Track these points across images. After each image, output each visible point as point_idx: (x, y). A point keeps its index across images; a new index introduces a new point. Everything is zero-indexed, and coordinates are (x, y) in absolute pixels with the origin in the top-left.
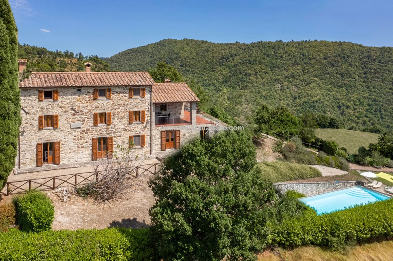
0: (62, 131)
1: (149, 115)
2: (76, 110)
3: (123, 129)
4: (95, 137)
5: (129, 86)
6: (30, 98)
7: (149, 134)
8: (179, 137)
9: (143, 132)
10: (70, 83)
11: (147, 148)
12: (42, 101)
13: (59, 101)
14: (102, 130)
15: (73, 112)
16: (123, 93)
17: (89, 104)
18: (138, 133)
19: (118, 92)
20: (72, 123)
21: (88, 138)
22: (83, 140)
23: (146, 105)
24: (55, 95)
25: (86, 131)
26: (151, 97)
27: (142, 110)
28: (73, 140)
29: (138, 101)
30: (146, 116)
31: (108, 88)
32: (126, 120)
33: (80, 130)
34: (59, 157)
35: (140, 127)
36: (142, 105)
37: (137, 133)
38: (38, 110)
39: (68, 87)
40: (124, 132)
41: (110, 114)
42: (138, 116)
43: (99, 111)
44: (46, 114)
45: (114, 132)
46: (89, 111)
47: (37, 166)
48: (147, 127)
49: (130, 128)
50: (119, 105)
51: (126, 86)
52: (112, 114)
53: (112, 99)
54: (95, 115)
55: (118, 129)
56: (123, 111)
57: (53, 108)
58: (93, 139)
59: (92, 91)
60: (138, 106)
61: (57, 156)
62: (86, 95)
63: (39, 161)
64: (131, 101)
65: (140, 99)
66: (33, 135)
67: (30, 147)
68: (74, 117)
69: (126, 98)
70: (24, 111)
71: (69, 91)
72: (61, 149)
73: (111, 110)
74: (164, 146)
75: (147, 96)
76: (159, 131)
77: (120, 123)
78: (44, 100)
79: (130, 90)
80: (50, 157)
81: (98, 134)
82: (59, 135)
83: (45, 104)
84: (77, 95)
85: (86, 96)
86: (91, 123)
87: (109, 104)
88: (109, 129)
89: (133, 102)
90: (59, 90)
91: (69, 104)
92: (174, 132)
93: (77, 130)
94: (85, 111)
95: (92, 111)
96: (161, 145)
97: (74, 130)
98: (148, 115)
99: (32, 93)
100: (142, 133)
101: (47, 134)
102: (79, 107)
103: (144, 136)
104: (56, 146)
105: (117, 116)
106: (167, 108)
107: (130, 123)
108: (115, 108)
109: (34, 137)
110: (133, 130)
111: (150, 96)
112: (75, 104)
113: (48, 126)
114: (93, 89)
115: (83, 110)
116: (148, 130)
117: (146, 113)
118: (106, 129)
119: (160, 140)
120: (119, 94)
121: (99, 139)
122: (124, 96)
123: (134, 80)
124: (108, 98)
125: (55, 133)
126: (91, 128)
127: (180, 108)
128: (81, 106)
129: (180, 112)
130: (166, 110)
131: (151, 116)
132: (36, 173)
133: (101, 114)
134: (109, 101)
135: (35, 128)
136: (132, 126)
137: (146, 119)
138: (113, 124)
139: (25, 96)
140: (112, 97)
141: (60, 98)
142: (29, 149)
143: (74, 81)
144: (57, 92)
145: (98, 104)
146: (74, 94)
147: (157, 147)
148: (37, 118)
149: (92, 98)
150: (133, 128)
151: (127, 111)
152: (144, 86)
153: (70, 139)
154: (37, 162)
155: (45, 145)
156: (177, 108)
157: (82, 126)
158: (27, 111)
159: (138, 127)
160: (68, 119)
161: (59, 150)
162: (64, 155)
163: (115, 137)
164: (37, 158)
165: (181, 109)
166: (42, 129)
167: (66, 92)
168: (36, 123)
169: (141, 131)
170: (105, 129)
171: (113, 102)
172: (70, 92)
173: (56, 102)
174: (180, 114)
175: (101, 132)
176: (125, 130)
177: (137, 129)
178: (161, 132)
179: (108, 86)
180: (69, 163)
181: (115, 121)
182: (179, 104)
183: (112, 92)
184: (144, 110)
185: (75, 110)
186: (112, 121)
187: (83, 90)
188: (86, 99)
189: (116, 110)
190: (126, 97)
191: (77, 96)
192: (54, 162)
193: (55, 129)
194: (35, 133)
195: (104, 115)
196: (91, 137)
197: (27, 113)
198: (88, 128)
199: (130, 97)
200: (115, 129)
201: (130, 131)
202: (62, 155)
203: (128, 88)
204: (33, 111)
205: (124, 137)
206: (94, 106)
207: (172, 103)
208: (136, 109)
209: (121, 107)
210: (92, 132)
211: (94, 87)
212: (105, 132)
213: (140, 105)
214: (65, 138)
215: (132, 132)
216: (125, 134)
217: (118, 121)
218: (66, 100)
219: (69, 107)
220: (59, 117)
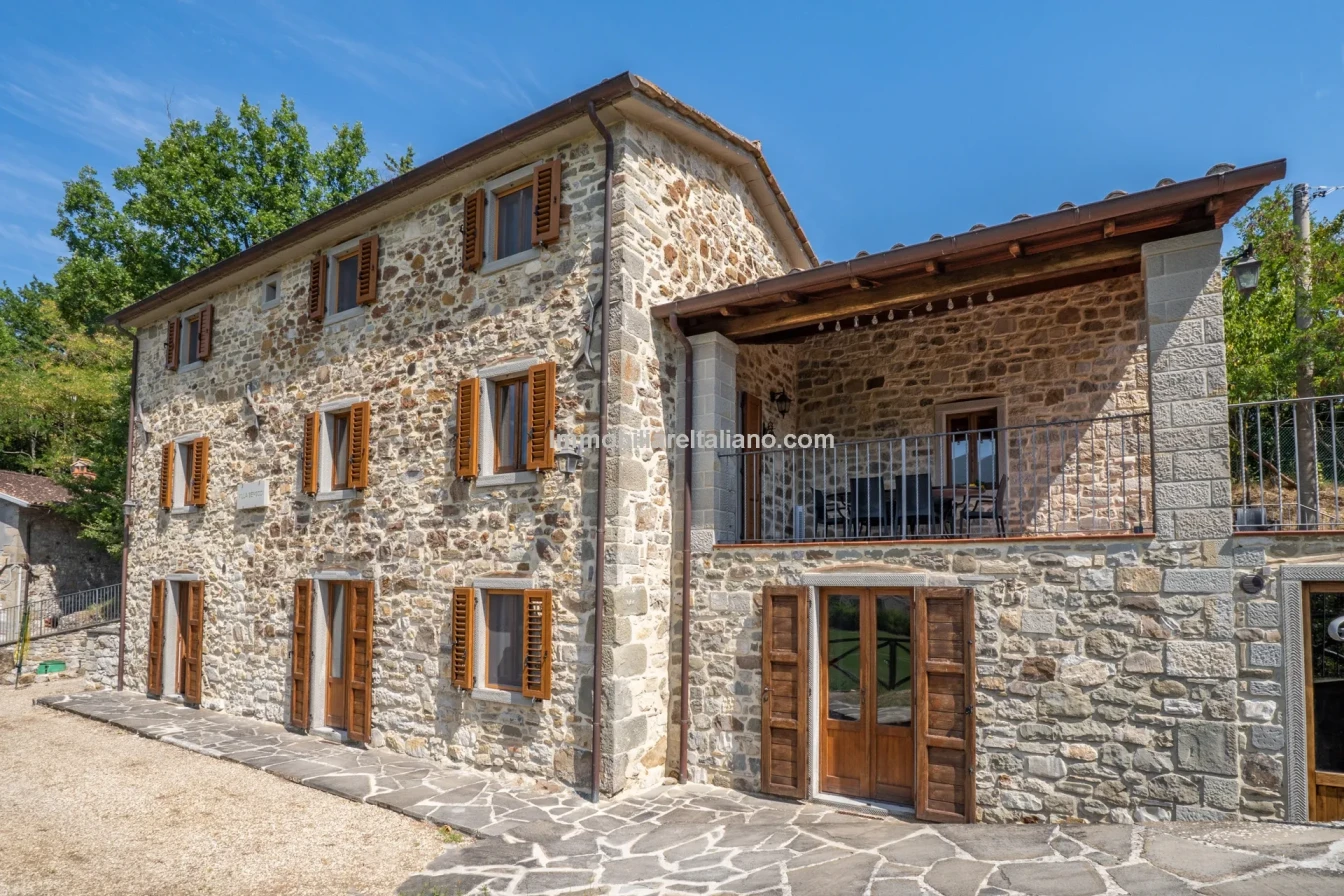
0: (216, 525)
2: (257, 404)
3: (425, 532)
4: (309, 577)
6: (157, 363)
7: (588, 594)
9: (549, 570)
12: (175, 372)
13: (215, 367)
15: (250, 421)
17: (297, 360)
18: (513, 569)
21: (288, 574)
24: (206, 333)
25: (281, 534)
27: (541, 363)
29: (522, 285)
30: (564, 419)
32: (443, 461)
33: (266, 526)
35: (527, 519)
36: (544, 318)
37: (503, 567)
38: (169, 418)
40: (430, 553)
43: (327, 404)
44: (183, 435)
45: (384, 552)
46: (297, 407)
47: (149, 693)
48: (578, 520)
49: (468, 525)
50: (413, 343)
52: (376, 420)
53: (386, 309)
54: (308, 431)
55: (400, 527)
56: (431, 385)
57: (202, 404)
58: (298, 589)
60: (514, 337)
62: (292, 307)
64: (475, 303)
68: (251, 448)
71: (246, 301)
73: (377, 388)
76: (748, 598)
77: (412, 485)
78: (182, 367)
79: (470, 212)
81: (317, 559)
82: (210, 547)
84: (263, 321)
85: (291, 316)
87: (370, 343)
88: (361, 525)
89: (490, 308)
91: (241, 376)
93: (258, 527)
94: (285, 409)
95: (304, 407)
97: (249, 522)
98: (582, 408)
100: (535, 578)
101: (182, 539)
102: (268, 389)
103: (544, 608)
105: (399, 427)
107: (467, 485)
108: (394, 369)
110: (484, 538)
112: (256, 369)
115: (279, 404)
116: (583, 552)
118: (350, 526)
119: (750, 681)
120: (417, 262)
122: (440, 273)
125: (200, 534)
126: (297, 513)
128: (273, 379)
134: (375, 324)
136: (477, 510)
138: (382, 486)
140: (382, 294)
141: (221, 348)
145: (330, 354)
146: (258, 315)
150: (482, 524)
151: (450, 387)
153: (237, 574)
157: (270, 502)
158: (148, 428)
159: (511, 519)
160: (236, 461)
162: (219, 659)
163: (386, 584)
166: (169, 511)
167: (236, 314)
169: (535, 558)
170: (344, 520)
171: (389, 330)
173: (207, 373)
175: (329, 540)
176: (437, 541)
177: (505, 537)
178: (765, 606)
181: (387, 467)
183: (386, 263)
184: (557, 357)
185: (253, 410)
186: (372, 468)
188: (291, 334)
189: (394, 383)
190: (450, 272)
193: (201, 512)
196: (292, 569)
197: (149, 437)
200: (391, 529)
201: (461, 546)
202: (213, 662)
204: (159, 425)
205: (429, 597)
206: (313, 375)
208: (505, 364)
210: (298, 543)
212: (343, 548)
213: (529, 324)
214: (224, 569)
215: (478, 556)
216: (433, 571)
217: (402, 465)
218: (234, 356)
219: (240, 392)
220: (212, 450)
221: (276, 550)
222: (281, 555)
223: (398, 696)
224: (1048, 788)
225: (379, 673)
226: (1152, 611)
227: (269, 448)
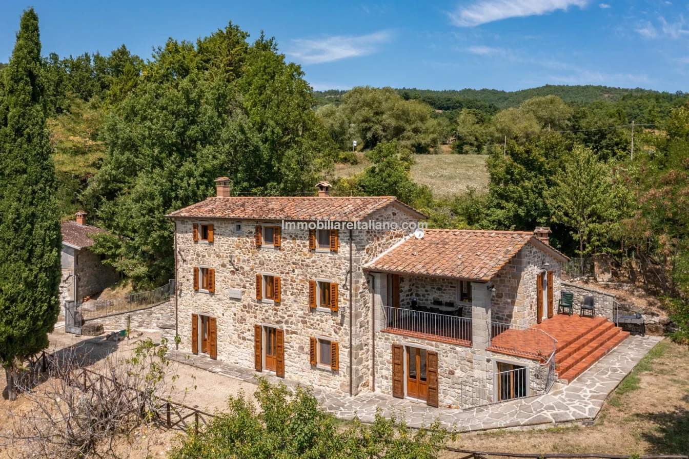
0: (219, 299)
1: (348, 298)
2: (235, 263)
3: (300, 319)
4: (260, 324)
6: (186, 236)
7: (348, 345)
8: (436, 372)
9: (337, 337)
11: (344, 377)
12: (198, 242)
13: (216, 246)
15: (232, 268)
16: (301, 237)
17: (251, 255)
18: (327, 334)
19: (293, 236)
20: (231, 289)
21: (251, 321)
22: (243, 326)
23: (341, 271)
24: (211, 233)
25: (248, 308)
26: (351, 254)
27: (334, 282)
28: (232, 321)
29: (327, 259)
30: (341, 299)
31: (276, 225)
32: (305, 301)
33: (241, 304)
34: (215, 346)
35: (331, 322)
36: (334, 270)
37: (324, 333)
38: (194, 257)
39: (225, 220)
40: (302, 325)
41: (279, 280)
42: (327, 294)
43: (263, 272)
44: (202, 265)
45: (287, 322)
46: (252, 270)
47: (193, 353)
48: (344, 325)
49: (313, 320)
50: (294, 263)
52: (282, 282)
53: (284, 250)
54: (259, 279)
55: (292, 316)
56: (300, 277)
57: (210, 256)
58: (256, 327)
59: (253, 231)
60: (326, 272)
61: (213, 343)
62: (247, 236)
63: (195, 344)
64: (313, 258)
65: (329, 255)
66: (190, 298)
67: (186, 318)
68: (233, 277)
69: (306, 250)
70: (182, 257)
71: (227, 227)
72: (218, 333)
73: (282, 273)
74: (397, 385)
75: (344, 249)
76: (389, 344)
77: (295, 305)
78: (200, 241)
79: (312, 232)
81: (263, 319)
83: (200, 249)
84: (236, 237)
85: (247, 239)
86: (254, 294)
87: (278, 259)
88: (278, 313)
89: (318, 261)
90: (216, 224)
91: (227, 252)
92: (424, 356)
93: (237, 304)
94: (247, 268)
95: (255, 270)
96: (394, 381)
97: (234, 302)
98: (345, 297)
100: (334, 338)
101: (204, 301)
103: (336, 346)
104: (211, 326)
105: (290, 287)
107: (313, 309)
108: (287, 269)
109: (191, 302)
110: (319, 324)
111: (348, 249)
112: (234, 253)
113: (204, 286)
114: (254, 225)
115: (243, 266)
116: (346, 334)
117: (341, 290)
118: (274, 312)
119: (391, 367)
120: (294, 239)
121: (267, 330)
122: (301, 245)
124: (276, 247)
125: (212, 301)
126: (253, 303)
127: (509, 301)
128: (241, 257)
129: (511, 312)
131: (351, 301)
133: (271, 280)
134: (280, 253)
135: (191, 288)
136: (316, 316)
137: (341, 305)
138: (285, 302)
139: (182, 232)
140: (282, 245)
141: (217, 239)
142: (186, 321)
144: (212, 228)
145: (264, 257)
146: (233, 234)
147: (385, 382)
148: (192, 270)
149: (255, 244)
150: (318, 320)
151: (307, 280)
153: (229, 317)
154: (193, 345)
156: (504, 299)
157: (243, 298)
158: (184, 257)
159: (326, 321)
160: (227, 280)
161: (215, 333)
162: (222, 344)
163: (287, 332)
164: (193, 338)
166: (198, 291)
167: (223, 230)
168: (192, 279)
169: (333, 333)
170: (272, 310)
171: (285, 255)
172: (229, 229)
173: (212, 246)
175: (267, 314)
176: (304, 322)
177: (325, 326)
178: (394, 348)
179: (276, 221)
180: (229, 362)
181: (287, 298)
183: (283, 235)
184: (338, 282)
185: (233, 265)
186: (282, 297)
187: (245, 228)
188: (248, 246)
189: (288, 273)
190: (305, 246)
191: (236, 239)
192: (211, 354)
193: (212, 294)
194: (192, 296)
196: (253, 320)
197: (184, 260)
198: (251, 303)
199: (312, 250)
200: (288, 316)
201: (312, 325)
202: (220, 344)
204: (189, 258)
205: (302, 337)
206: (258, 261)
208: (322, 278)
209: (296, 267)
210: (255, 313)
211: (257, 221)
212: (273, 319)
213: (330, 270)
214: (223, 315)
215: (317, 329)
216: (303, 330)
217: (292, 298)
218: (224, 243)
219: (227, 257)
220: (216, 273)
221: (245, 313)
222: (248, 315)
223: (291, 363)
224: (453, 398)
225: (286, 356)
226: (471, 362)
227: (241, 280)
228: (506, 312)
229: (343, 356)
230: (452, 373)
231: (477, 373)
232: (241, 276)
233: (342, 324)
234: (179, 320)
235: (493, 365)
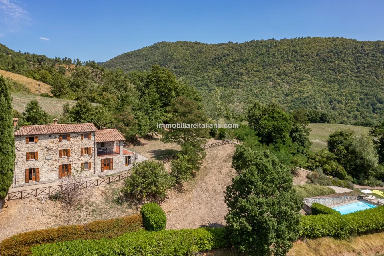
2: (49, 148)
3: (77, 159)
4: (61, 164)
5: (81, 132)
6: (21, 142)
7: (94, 162)
8: (112, 163)
10: (45, 132)
11: (92, 170)
12: (28, 143)
13: (38, 143)
14: (65, 160)
15: (47, 150)
16: (78, 136)
17: (56, 144)
18: (87, 161)
19: (75, 136)
20: (46, 156)
21: (56, 165)
22: (53, 167)
23: (92, 144)
24: (36, 139)
25: (55, 161)
26: (95, 139)
28: (47, 167)
29: (87, 141)
30: (92, 151)
31: (68, 134)
32: (79, 154)
33: (52, 160)
34: (39, 177)
35: (88, 157)
38: (26, 149)
39: (44, 134)
40: (78, 161)
41: (69, 150)
42: (87, 150)
43: (63, 149)
44: (30, 151)
45: (72, 161)
46: (57, 149)
47: (26, 183)
51: (79, 133)
52: (71, 150)
53: (71, 141)
54: (60, 151)
56: (77, 148)
57: (35, 147)
58: (59, 166)
59: (58, 136)
60: (87, 145)
61: (37, 176)
63: (27, 179)
64: (82, 142)
66: (23, 164)
67: (21, 172)
68: (48, 152)
69: (79, 140)
70: (18, 150)
72: (40, 172)
74: (103, 168)
75: (93, 138)
77: (76, 156)
78: (29, 143)
79: (82, 135)
80: (33, 177)
82: (39, 163)
83: (30, 145)
86: (58, 156)
87: (69, 144)
89: (84, 142)
90: (38, 136)
92: (109, 160)
93: (50, 160)
94: (54, 149)
96: (101, 168)
97: (48, 160)
99: (22, 138)
100: (89, 161)
101: (32, 163)
102: (51, 146)
103: (90, 163)
104: (37, 171)
105: (74, 151)
106: (105, 145)
107: (82, 155)
109: (24, 165)
110: (84, 159)
112: (48, 144)
113: (32, 158)
114: (59, 135)
116: (93, 159)
117: (92, 149)
119: (100, 165)
121: (63, 166)
123: (84, 129)
124: (68, 140)
125: (36, 162)
130: (104, 147)
131: (95, 151)
132: (25, 187)
133: (64, 150)
134: (69, 142)
135: (24, 160)
136: (83, 157)
137: (92, 152)
138: (72, 156)
139: (18, 141)
141: (39, 141)
142: (21, 173)
143: (47, 131)
144: (37, 137)
146: (48, 138)
147: (98, 169)
148: (25, 154)
149: (59, 140)
152: (90, 132)
153: (45, 166)
154: (26, 180)
155: (31, 170)
156: (111, 145)
157: (52, 158)
158: (19, 150)
161: (39, 173)
162: (42, 175)
163: (73, 164)
164: (26, 178)
165: (114, 145)
166: (29, 160)
167: (42, 138)
168: (25, 157)
170: (67, 159)
172: (45, 137)
173: (36, 144)
174: (113, 148)
175: (64, 161)
176: (79, 159)
177: (86, 159)
178: (101, 160)
179: (68, 133)
180: (45, 180)
181: (73, 154)
182: (112, 142)
184: (90, 147)
185: (48, 148)
186: (71, 154)
187: (53, 136)
188: (55, 141)
191: (49, 140)
192: (36, 180)
193: (36, 160)
194: (24, 163)
195: (66, 151)
196: (58, 164)
197: (19, 151)
198: (56, 159)
199: (82, 139)
200: (73, 159)
201: (82, 160)
202: (41, 176)
203: (80, 133)
205: (78, 164)
206: (60, 146)
207: (108, 142)
208: (85, 147)
209: (76, 145)
211: (59, 134)
212: (66, 161)
214: (42, 166)
218: (42, 142)
219: (44, 146)
220: (38, 153)
221: (54, 163)
223: (74, 172)
224: (116, 167)
225: (72, 171)
226: (120, 158)
227: (51, 153)
228: (112, 148)
229: (93, 165)
230: (116, 162)
231: (121, 160)
232: (51, 151)
233: (92, 157)
234: (16, 173)
235: (125, 157)
